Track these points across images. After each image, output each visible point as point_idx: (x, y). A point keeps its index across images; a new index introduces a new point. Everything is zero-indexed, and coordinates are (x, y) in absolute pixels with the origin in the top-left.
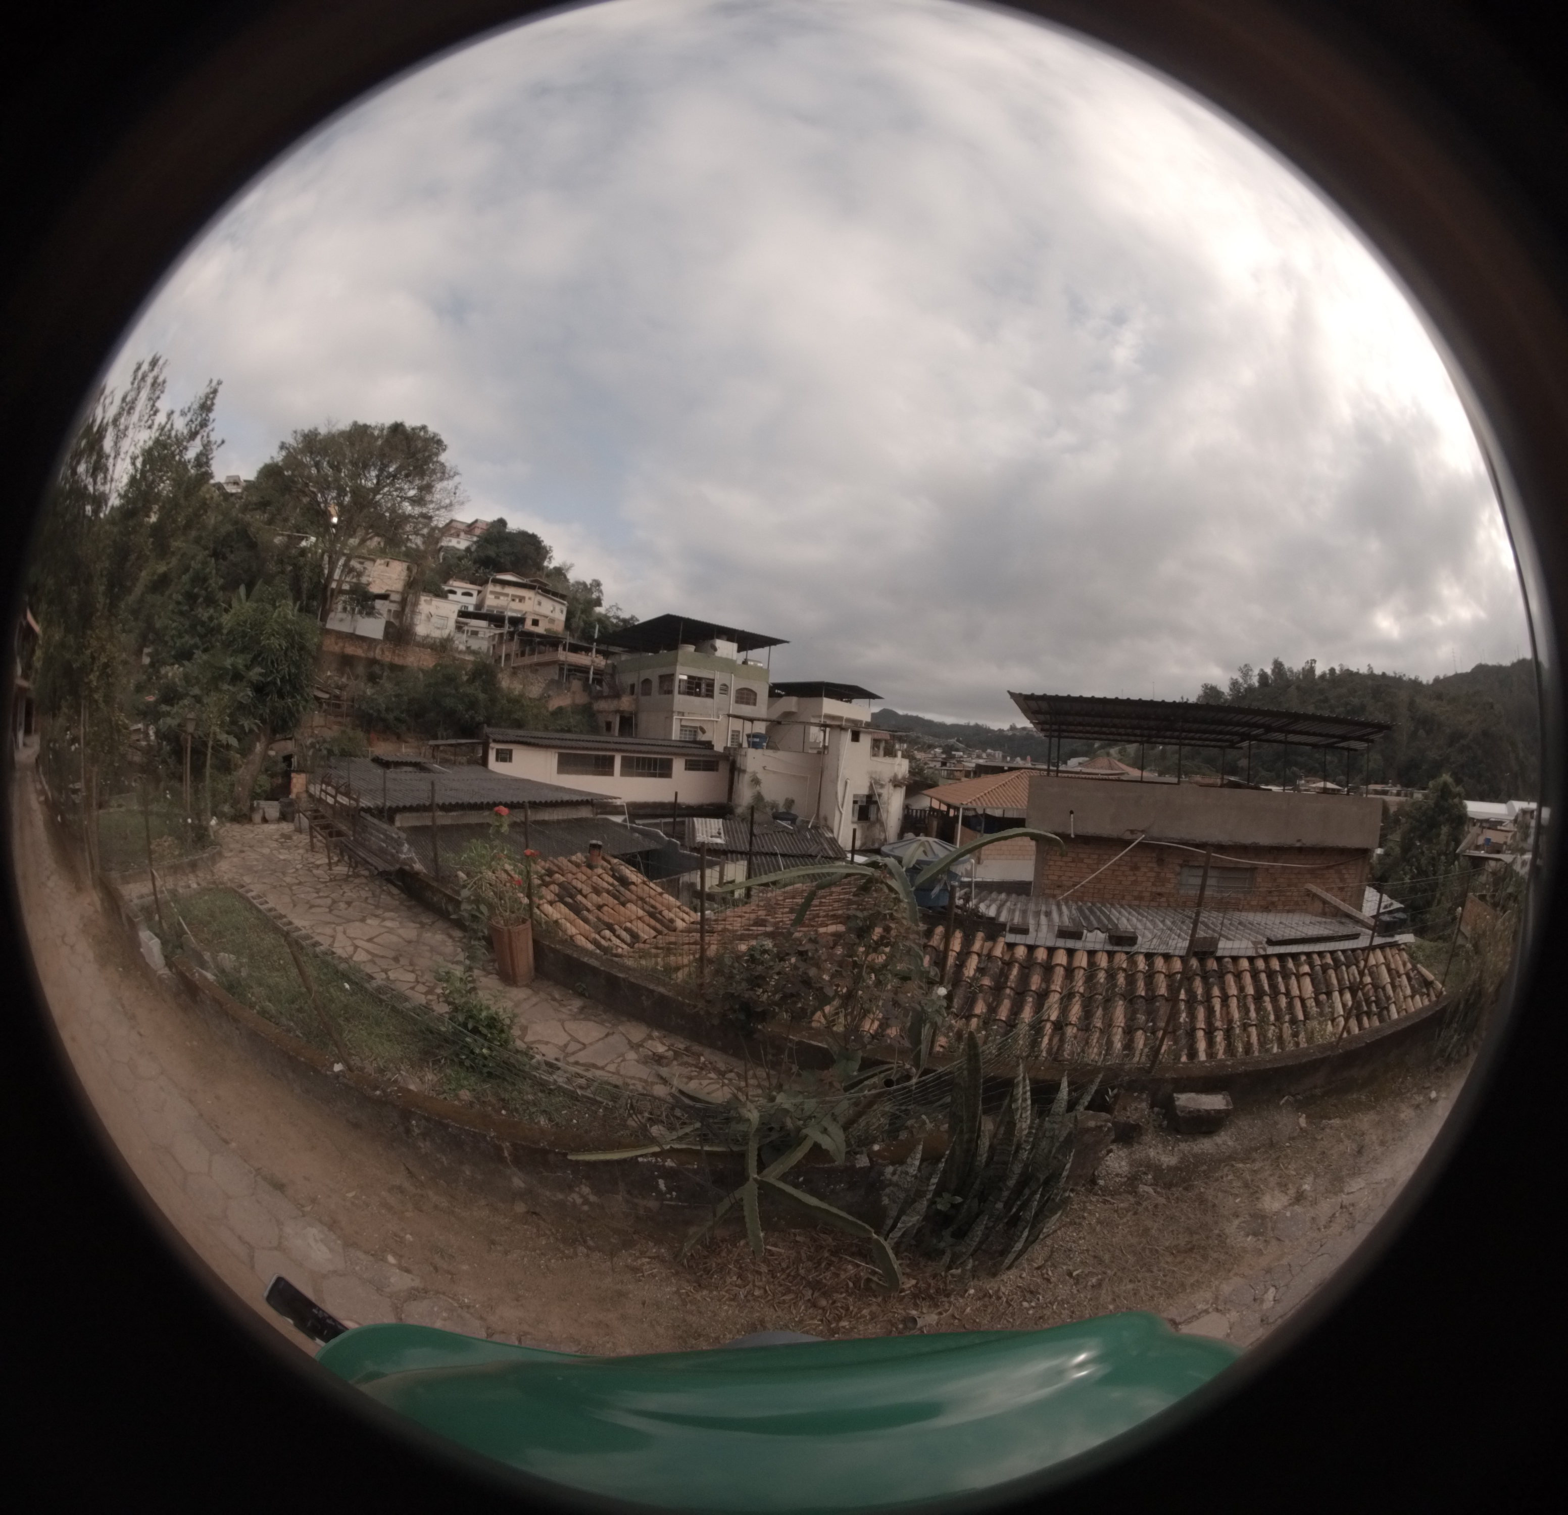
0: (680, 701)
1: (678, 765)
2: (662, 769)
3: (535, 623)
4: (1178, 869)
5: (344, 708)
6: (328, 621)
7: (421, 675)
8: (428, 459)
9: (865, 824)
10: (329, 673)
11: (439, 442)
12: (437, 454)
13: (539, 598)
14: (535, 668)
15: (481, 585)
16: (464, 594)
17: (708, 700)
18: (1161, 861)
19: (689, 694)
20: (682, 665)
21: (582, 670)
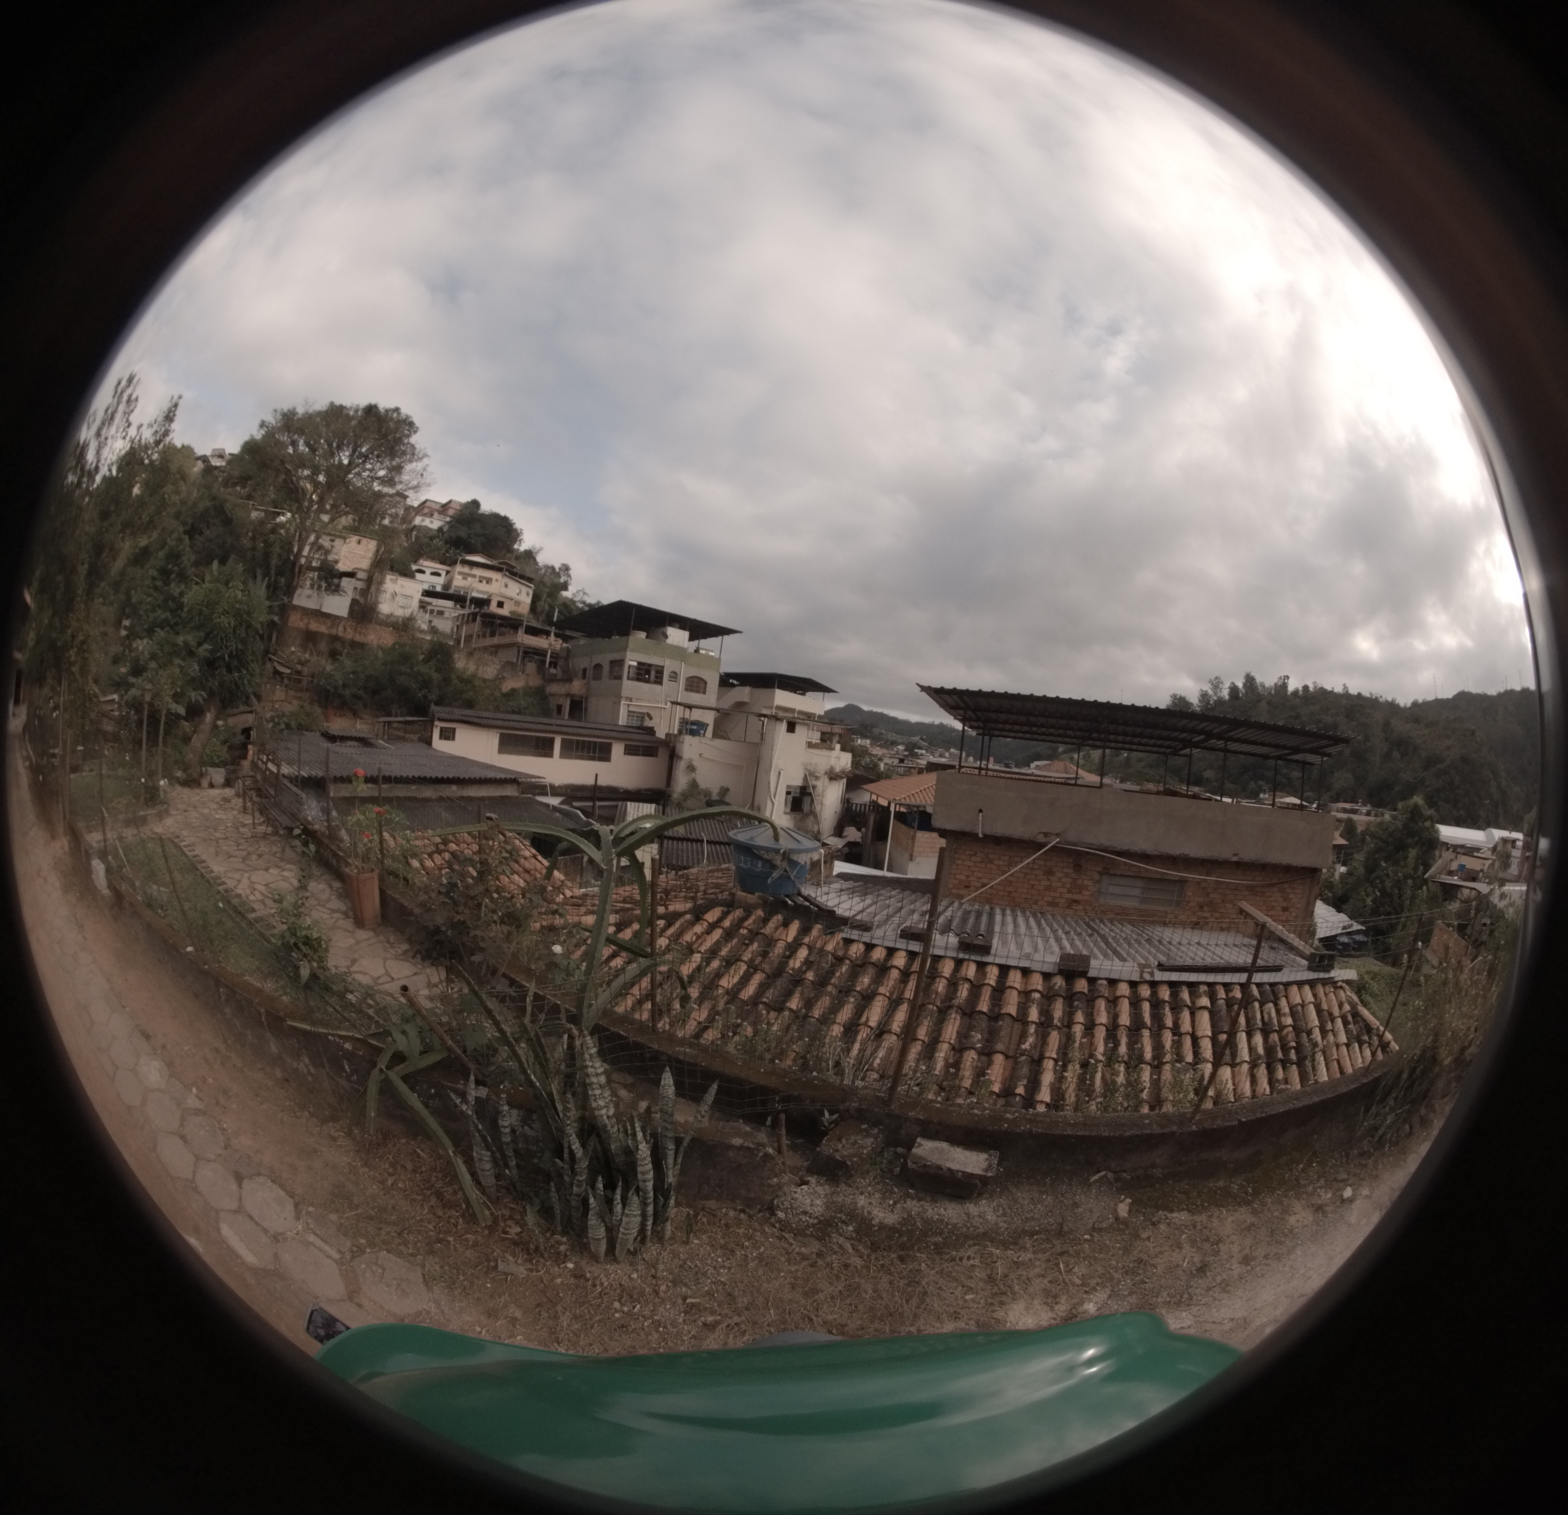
0: (629, 687)
1: (618, 750)
2: (602, 753)
3: (500, 605)
4: (1097, 877)
5: (304, 683)
6: (296, 596)
7: (380, 654)
8: (399, 441)
9: (798, 816)
10: (293, 649)
11: (411, 424)
12: (408, 436)
13: (507, 580)
14: (496, 649)
15: (450, 565)
16: (433, 574)
17: (657, 687)
18: (1078, 867)
19: (638, 680)
20: (632, 651)
21: (539, 653)
